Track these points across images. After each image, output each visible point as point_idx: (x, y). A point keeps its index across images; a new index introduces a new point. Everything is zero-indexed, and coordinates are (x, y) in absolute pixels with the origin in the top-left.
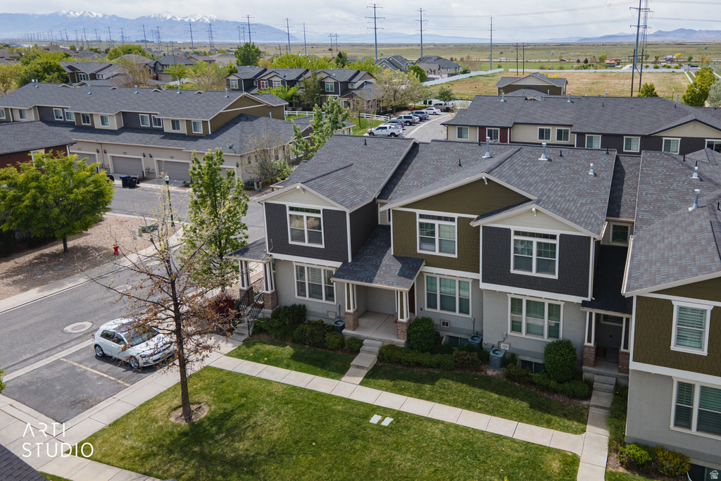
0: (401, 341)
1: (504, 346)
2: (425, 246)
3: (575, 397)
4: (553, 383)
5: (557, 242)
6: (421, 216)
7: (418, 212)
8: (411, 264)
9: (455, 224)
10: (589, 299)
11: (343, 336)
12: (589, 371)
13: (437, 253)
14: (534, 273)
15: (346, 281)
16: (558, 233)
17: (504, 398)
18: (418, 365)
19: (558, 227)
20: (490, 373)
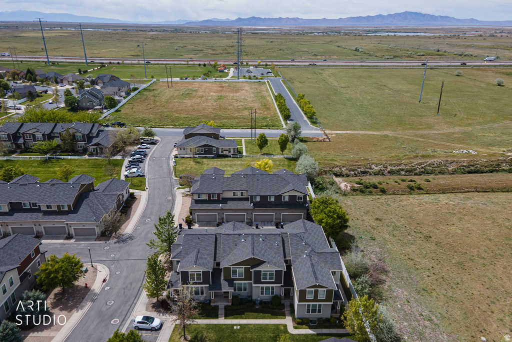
0: (230, 304)
1: (259, 299)
2: (233, 276)
3: (281, 309)
4: (275, 307)
5: (274, 272)
7: (232, 267)
8: (231, 282)
9: (243, 269)
10: (282, 285)
11: (211, 306)
12: (283, 302)
13: (238, 277)
14: (268, 280)
15: (211, 291)
16: (274, 270)
17: (264, 314)
18: (237, 309)
19: (274, 269)
20: (257, 307)
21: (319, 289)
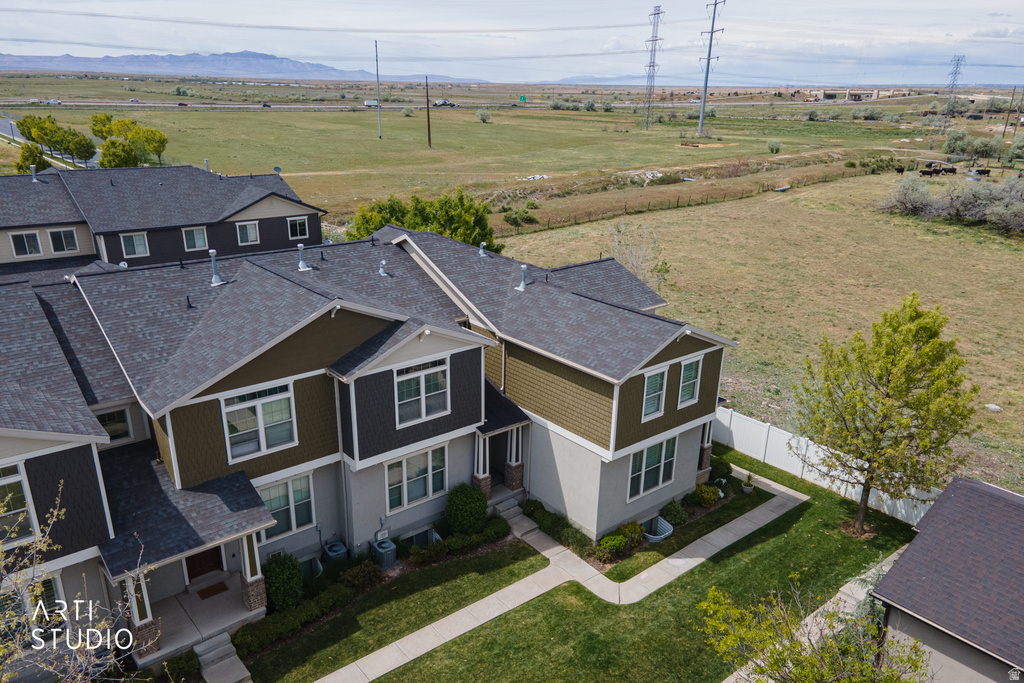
0: (260, 611)
1: (382, 535)
2: (239, 449)
5: (446, 367)
6: (229, 402)
7: (222, 396)
9: (291, 394)
10: (482, 423)
12: (491, 504)
13: (264, 451)
14: (423, 418)
17: (448, 585)
19: (446, 348)
20: (393, 574)
21: (685, 360)
